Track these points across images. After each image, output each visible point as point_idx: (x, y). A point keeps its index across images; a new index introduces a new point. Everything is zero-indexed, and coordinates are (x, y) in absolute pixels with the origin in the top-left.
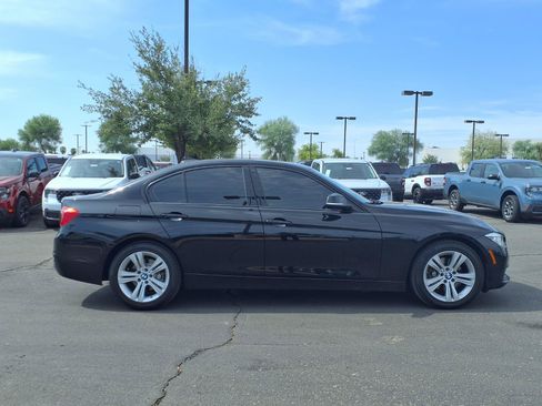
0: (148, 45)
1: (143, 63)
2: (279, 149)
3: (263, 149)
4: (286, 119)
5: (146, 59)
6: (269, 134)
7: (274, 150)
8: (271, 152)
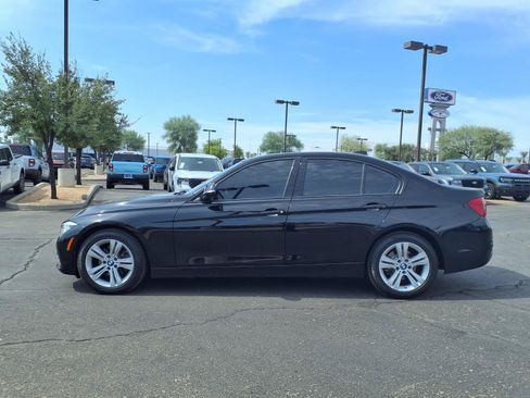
0: (14, 50)
1: (11, 66)
2: (183, 142)
3: (169, 141)
4: (189, 117)
5: (12, 62)
6: (175, 129)
7: (178, 144)
8: (176, 145)
